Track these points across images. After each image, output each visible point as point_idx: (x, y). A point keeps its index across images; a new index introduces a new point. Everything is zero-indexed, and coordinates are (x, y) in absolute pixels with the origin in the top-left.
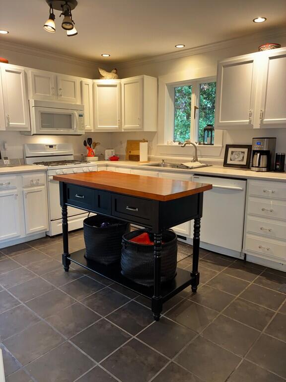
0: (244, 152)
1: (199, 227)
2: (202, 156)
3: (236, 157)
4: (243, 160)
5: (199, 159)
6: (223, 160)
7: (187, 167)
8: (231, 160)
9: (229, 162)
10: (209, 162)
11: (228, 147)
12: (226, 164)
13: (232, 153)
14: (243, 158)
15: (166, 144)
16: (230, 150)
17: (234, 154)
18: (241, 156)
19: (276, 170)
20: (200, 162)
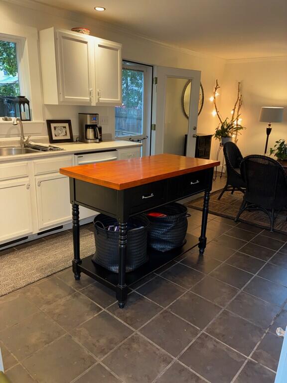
0: (65, 127)
3: (60, 132)
4: (66, 134)
6: (47, 137)
8: (56, 136)
12: (52, 141)
13: (55, 128)
14: (66, 132)
16: (52, 125)
17: (57, 129)
18: (64, 131)
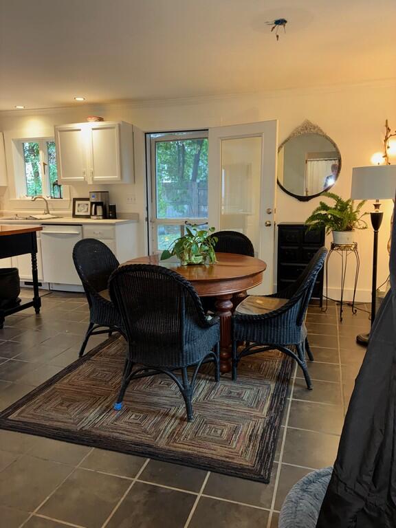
0: (87, 205)
1: (36, 260)
2: (54, 210)
5: (50, 212)
7: (36, 219)
8: (78, 211)
9: (77, 213)
10: (60, 214)
11: (75, 200)
12: (74, 216)
13: (79, 205)
15: (18, 198)
16: (77, 203)
18: (86, 208)
19: (110, 218)
20: (52, 214)
